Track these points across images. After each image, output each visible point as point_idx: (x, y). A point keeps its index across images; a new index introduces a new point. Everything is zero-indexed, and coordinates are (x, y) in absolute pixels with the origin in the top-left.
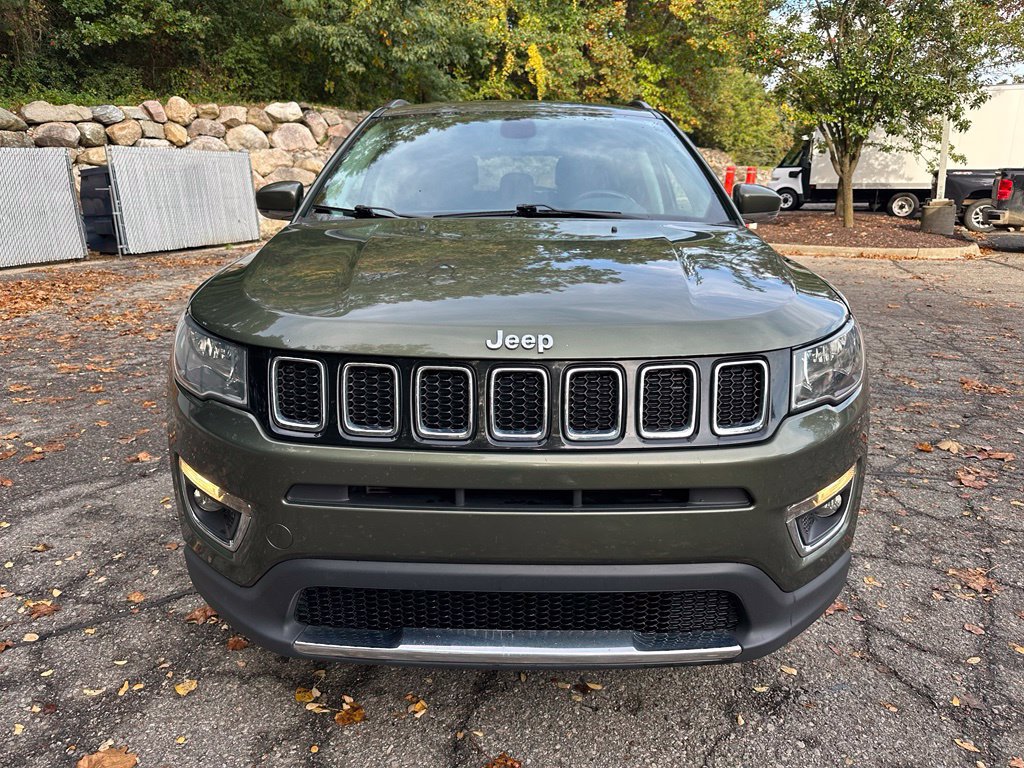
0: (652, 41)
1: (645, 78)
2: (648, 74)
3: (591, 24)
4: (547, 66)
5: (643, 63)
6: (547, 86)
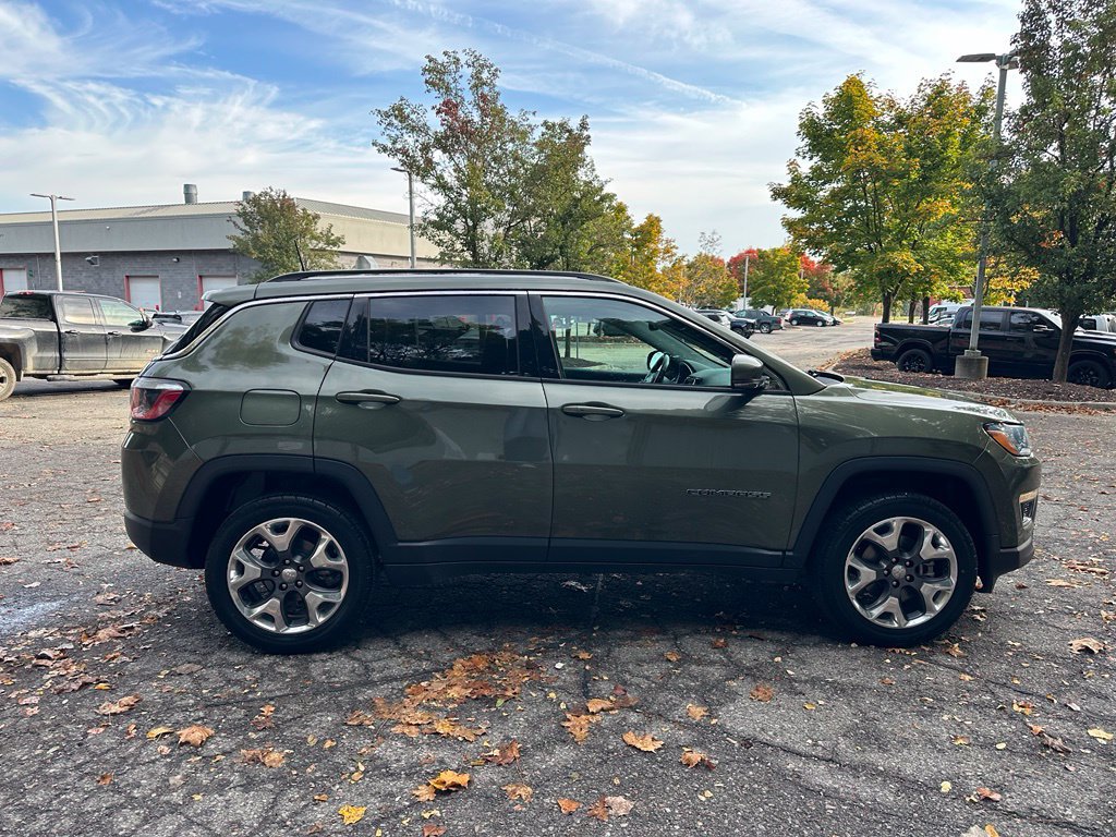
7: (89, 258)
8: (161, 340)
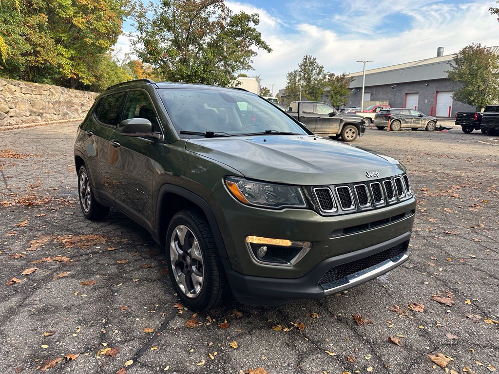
0: (64, 37)
1: (62, 55)
2: (64, 53)
3: (28, 23)
4: (6, 43)
5: (60, 47)
6: (8, 54)
7: (392, 86)
8: (340, 120)
